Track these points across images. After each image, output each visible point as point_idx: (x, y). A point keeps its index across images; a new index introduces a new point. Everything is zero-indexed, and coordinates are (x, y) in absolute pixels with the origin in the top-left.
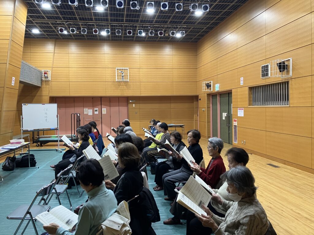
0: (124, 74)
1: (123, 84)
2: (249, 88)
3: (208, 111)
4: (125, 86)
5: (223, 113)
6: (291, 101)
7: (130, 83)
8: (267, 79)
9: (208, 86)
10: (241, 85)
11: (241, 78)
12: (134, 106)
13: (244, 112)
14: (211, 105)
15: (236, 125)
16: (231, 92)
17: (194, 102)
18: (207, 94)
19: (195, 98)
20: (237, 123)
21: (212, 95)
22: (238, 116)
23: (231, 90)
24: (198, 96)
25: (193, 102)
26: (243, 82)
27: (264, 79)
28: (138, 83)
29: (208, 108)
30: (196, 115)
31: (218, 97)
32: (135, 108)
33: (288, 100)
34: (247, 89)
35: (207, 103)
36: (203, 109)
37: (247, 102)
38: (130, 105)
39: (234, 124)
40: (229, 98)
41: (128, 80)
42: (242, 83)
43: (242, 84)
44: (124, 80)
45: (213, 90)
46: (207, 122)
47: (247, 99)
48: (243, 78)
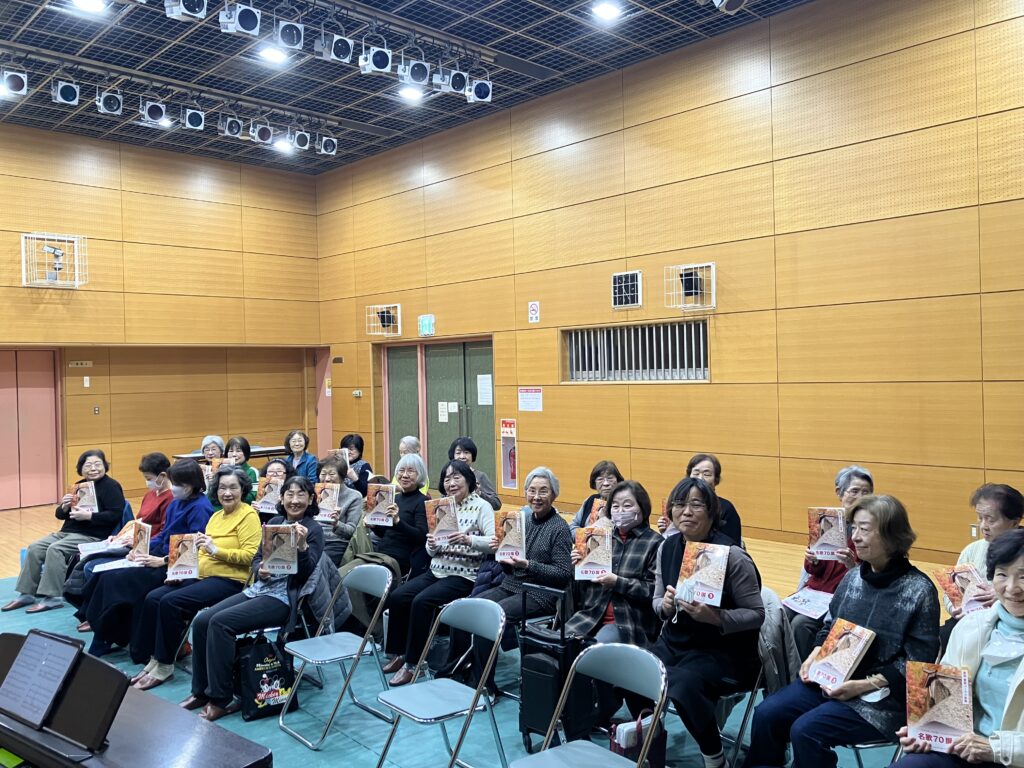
0: (61, 259)
1: (53, 297)
2: (563, 331)
3: (378, 397)
4: (60, 306)
5: (440, 403)
6: (714, 368)
7: (82, 296)
8: (632, 310)
9: (387, 319)
10: (531, 321)
11: (530, 304)
12: (87, 384)
13: (544, 398)
14: (385, 379)
15: (510, 435)
16: (489, 339)
17: (305, 369)
18: (373, 344)
19: (308, 358)
20: (514, 430)
21: (388, 349)
22: (520, 409)
23: (491, 336)
24: (329, 348)
25: (301, 370)
26: (538, 315)
27: (623, 310)
28: (114, 297)
29: (378, 387)
30: (313, 412)
31: (419, 354)
32: (88, 393)
33: (706, 365)
34: (556, 334)
35: (374, 374)
36: (356, 392)
37: (557, 372)
38: (69, 383)
39: (502, 435)
40: (467, 359)
41: (77, 284)
42: (534, 318)
43: (534, 321)
44: (59, 283)
45: (402, 331)
46: (373, 431)
47: (557, 362)
48: (537, 303)
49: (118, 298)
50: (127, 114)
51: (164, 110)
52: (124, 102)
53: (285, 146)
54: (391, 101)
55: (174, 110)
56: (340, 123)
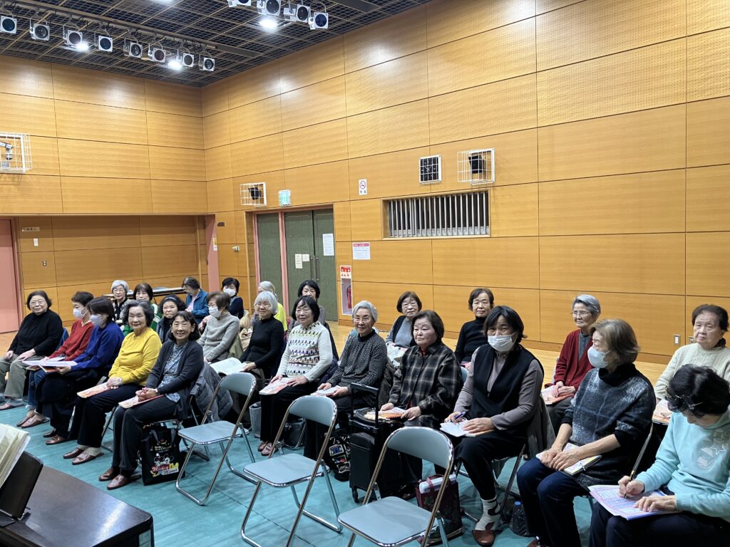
0: (11, 152)
1: (7, 179)
2: (384, 201)
3: (251, 251)
4: (12, 187)
5: (296, 255)
6: (493, 226)
7: (28, 179)
8: (434, 184)
9: (256, 194)
10: (360, 194)
11: (360, 181)
12: (36, 244)
14: (256, 238)
15: (347, 277)
16: (331, 207)
17: (198, 231)
18: (246, 212)
19: (200, 223)
20: (350, 273)
21: (258, 216)
22: (354, 258)
23: (332, 205)
24: (214, 216)
25: (195, 232)
26: (366, 189)
27: (428, 185)
28: (53, 180)
29: (251, 243)
30: (204, 262)
31: (280, 219)
32: (37, 251)
33: (487, 224)
34: (379, 204)
35: (248, 234)
36: (236, 247)
37: (380, 231)
38: (23, 243)
39: (341, 277)
40: (315, 222)
41: (24, 170)
42: (363, 191)
43: (363, 193)
44: (11, 170)
45: (267, 202)
46: (248, 275)
47: (380, 224)
48: (365, 180)
49: (56, 180)
50: (54, 41)
51: (81, 36)
52: (51, 32)
53: (176, 65)
54: (254, 30)
55: (90, 36)
56: (217, 47)
